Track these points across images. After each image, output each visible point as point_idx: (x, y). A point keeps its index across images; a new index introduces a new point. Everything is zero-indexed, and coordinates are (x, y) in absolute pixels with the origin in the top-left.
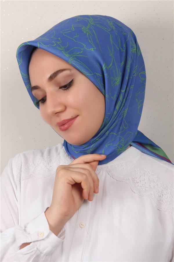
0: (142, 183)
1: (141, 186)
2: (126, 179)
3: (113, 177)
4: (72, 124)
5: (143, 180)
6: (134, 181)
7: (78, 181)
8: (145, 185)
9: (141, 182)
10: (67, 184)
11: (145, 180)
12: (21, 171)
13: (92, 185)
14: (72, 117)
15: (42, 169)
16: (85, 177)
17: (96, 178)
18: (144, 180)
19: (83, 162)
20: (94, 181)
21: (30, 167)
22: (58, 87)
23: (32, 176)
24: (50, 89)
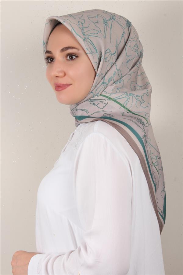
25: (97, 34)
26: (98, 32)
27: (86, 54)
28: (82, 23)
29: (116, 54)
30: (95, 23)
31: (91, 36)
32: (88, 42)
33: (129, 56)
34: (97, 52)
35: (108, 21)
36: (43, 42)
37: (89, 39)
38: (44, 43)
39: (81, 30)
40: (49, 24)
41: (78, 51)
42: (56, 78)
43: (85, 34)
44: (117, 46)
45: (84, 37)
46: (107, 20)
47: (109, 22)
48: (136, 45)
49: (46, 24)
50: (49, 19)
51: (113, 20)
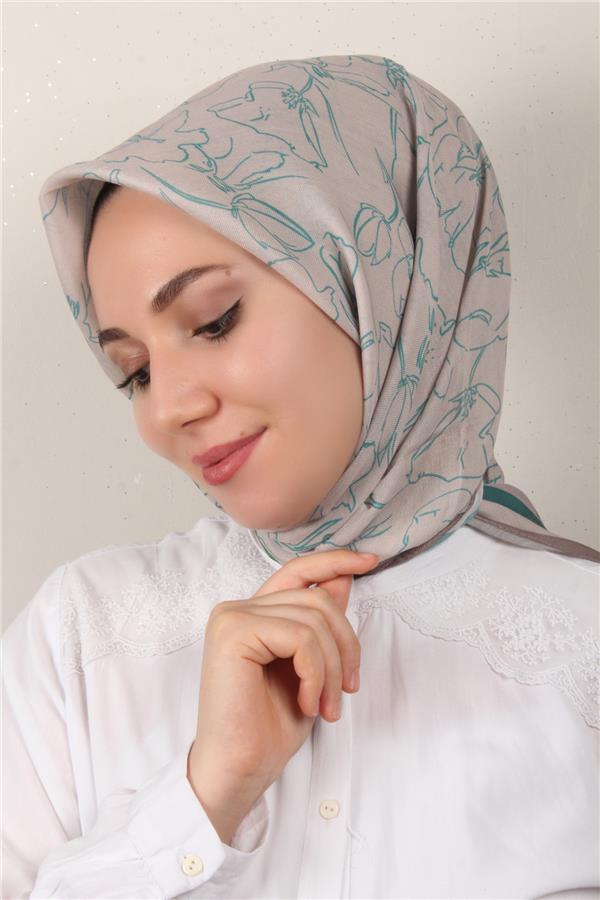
0: (525, 638)
1: (524, 648)
2: (468, 632)
3: (420, 631)
4: (245, 459)
5: (526, 629)
6: (496, 634)
7: (283, 653)
8: (535, 644)
9: (521, 636)
10: (245, 661)
11: (533, 626)
12: (77, 631)
13: (334, 661)
14: (242, 434)
15: (156, 619)
16: (305, 635)
17: (346, 638)
18: (531, 627)
19: (298, 583)
20: (341, 649)
21: (109, 618)
22: (191, 332)
23: (118, 647)
24: (161, 339)
25: (281, 165)
26: (282, 155)
27: (267, 267)
28: (198, 146)
29: (401, 214)
30: (253, 124)
31: (258, 182)
32: (254, 214)
33: (454, 209)
34: (313, 244)
35: (303, 91)
36: (71, 303)
37: (254, 199)
38: (75, 308)
39: (207, 174)
40: (60, 210)
41: (228, 273)
42: (187, 428)
43: (230, 182)
44: (390, 178)
45: (226, 198)
46: (299, 89)
47: (313, 95)
48: (465, 149)
49: (44, 219)
50: (52, 189)
51: (324, 80)
